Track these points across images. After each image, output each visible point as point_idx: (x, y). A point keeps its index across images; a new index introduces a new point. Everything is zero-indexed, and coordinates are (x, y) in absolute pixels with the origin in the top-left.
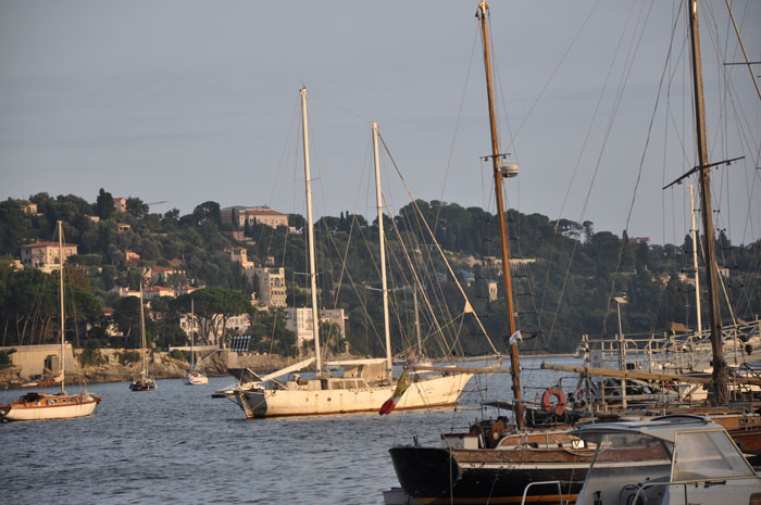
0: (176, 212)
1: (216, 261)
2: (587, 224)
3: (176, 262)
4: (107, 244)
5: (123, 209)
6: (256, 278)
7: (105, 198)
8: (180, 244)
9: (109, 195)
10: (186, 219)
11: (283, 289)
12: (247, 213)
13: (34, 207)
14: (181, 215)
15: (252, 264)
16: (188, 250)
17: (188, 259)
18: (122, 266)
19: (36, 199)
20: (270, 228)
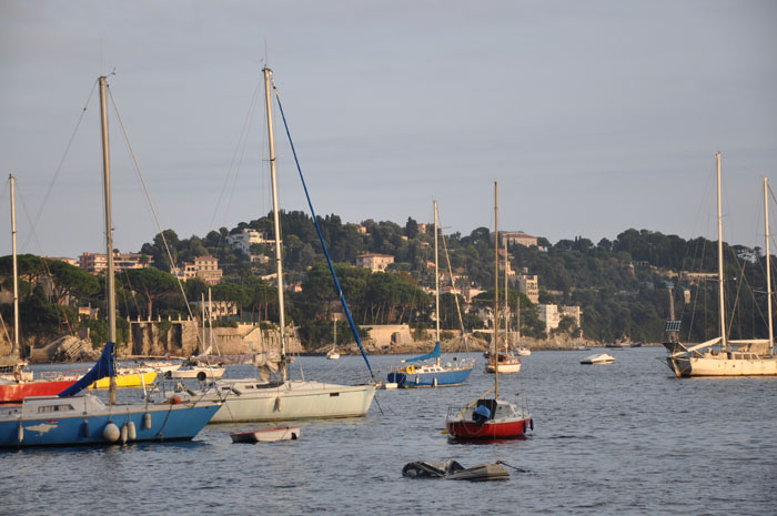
0: (459, 234)
1: (488, 269)
2: (757, 249)
3: (460, 270)
4: (414, 255)
5: (424, 232)
6: (517, 282)
7: (412, 224)
8: (464, 257)
9: (414, 222)
10: (466, 239)
11: (537, 291)
12: (508, 236)
13: (364, 229)
14: (462, 236)
15: (513, 272)
16: (469, 261)
17: (469, 268)
18: (424, 272)
19: (365, 224)
20: (525, 247)
